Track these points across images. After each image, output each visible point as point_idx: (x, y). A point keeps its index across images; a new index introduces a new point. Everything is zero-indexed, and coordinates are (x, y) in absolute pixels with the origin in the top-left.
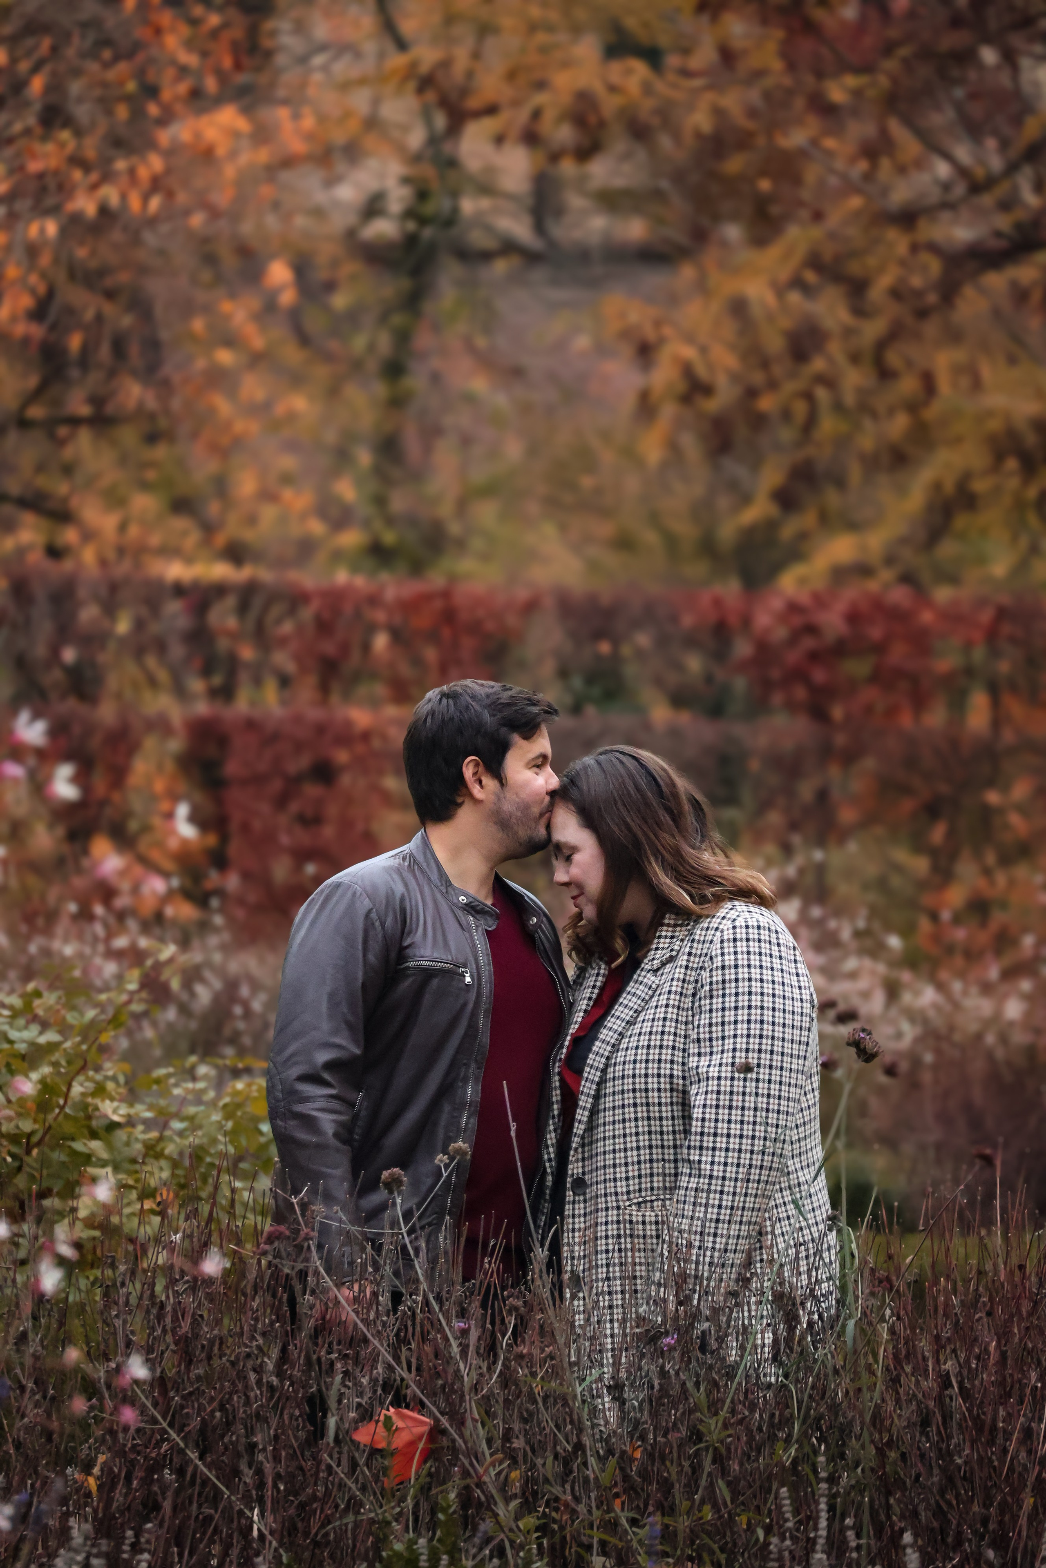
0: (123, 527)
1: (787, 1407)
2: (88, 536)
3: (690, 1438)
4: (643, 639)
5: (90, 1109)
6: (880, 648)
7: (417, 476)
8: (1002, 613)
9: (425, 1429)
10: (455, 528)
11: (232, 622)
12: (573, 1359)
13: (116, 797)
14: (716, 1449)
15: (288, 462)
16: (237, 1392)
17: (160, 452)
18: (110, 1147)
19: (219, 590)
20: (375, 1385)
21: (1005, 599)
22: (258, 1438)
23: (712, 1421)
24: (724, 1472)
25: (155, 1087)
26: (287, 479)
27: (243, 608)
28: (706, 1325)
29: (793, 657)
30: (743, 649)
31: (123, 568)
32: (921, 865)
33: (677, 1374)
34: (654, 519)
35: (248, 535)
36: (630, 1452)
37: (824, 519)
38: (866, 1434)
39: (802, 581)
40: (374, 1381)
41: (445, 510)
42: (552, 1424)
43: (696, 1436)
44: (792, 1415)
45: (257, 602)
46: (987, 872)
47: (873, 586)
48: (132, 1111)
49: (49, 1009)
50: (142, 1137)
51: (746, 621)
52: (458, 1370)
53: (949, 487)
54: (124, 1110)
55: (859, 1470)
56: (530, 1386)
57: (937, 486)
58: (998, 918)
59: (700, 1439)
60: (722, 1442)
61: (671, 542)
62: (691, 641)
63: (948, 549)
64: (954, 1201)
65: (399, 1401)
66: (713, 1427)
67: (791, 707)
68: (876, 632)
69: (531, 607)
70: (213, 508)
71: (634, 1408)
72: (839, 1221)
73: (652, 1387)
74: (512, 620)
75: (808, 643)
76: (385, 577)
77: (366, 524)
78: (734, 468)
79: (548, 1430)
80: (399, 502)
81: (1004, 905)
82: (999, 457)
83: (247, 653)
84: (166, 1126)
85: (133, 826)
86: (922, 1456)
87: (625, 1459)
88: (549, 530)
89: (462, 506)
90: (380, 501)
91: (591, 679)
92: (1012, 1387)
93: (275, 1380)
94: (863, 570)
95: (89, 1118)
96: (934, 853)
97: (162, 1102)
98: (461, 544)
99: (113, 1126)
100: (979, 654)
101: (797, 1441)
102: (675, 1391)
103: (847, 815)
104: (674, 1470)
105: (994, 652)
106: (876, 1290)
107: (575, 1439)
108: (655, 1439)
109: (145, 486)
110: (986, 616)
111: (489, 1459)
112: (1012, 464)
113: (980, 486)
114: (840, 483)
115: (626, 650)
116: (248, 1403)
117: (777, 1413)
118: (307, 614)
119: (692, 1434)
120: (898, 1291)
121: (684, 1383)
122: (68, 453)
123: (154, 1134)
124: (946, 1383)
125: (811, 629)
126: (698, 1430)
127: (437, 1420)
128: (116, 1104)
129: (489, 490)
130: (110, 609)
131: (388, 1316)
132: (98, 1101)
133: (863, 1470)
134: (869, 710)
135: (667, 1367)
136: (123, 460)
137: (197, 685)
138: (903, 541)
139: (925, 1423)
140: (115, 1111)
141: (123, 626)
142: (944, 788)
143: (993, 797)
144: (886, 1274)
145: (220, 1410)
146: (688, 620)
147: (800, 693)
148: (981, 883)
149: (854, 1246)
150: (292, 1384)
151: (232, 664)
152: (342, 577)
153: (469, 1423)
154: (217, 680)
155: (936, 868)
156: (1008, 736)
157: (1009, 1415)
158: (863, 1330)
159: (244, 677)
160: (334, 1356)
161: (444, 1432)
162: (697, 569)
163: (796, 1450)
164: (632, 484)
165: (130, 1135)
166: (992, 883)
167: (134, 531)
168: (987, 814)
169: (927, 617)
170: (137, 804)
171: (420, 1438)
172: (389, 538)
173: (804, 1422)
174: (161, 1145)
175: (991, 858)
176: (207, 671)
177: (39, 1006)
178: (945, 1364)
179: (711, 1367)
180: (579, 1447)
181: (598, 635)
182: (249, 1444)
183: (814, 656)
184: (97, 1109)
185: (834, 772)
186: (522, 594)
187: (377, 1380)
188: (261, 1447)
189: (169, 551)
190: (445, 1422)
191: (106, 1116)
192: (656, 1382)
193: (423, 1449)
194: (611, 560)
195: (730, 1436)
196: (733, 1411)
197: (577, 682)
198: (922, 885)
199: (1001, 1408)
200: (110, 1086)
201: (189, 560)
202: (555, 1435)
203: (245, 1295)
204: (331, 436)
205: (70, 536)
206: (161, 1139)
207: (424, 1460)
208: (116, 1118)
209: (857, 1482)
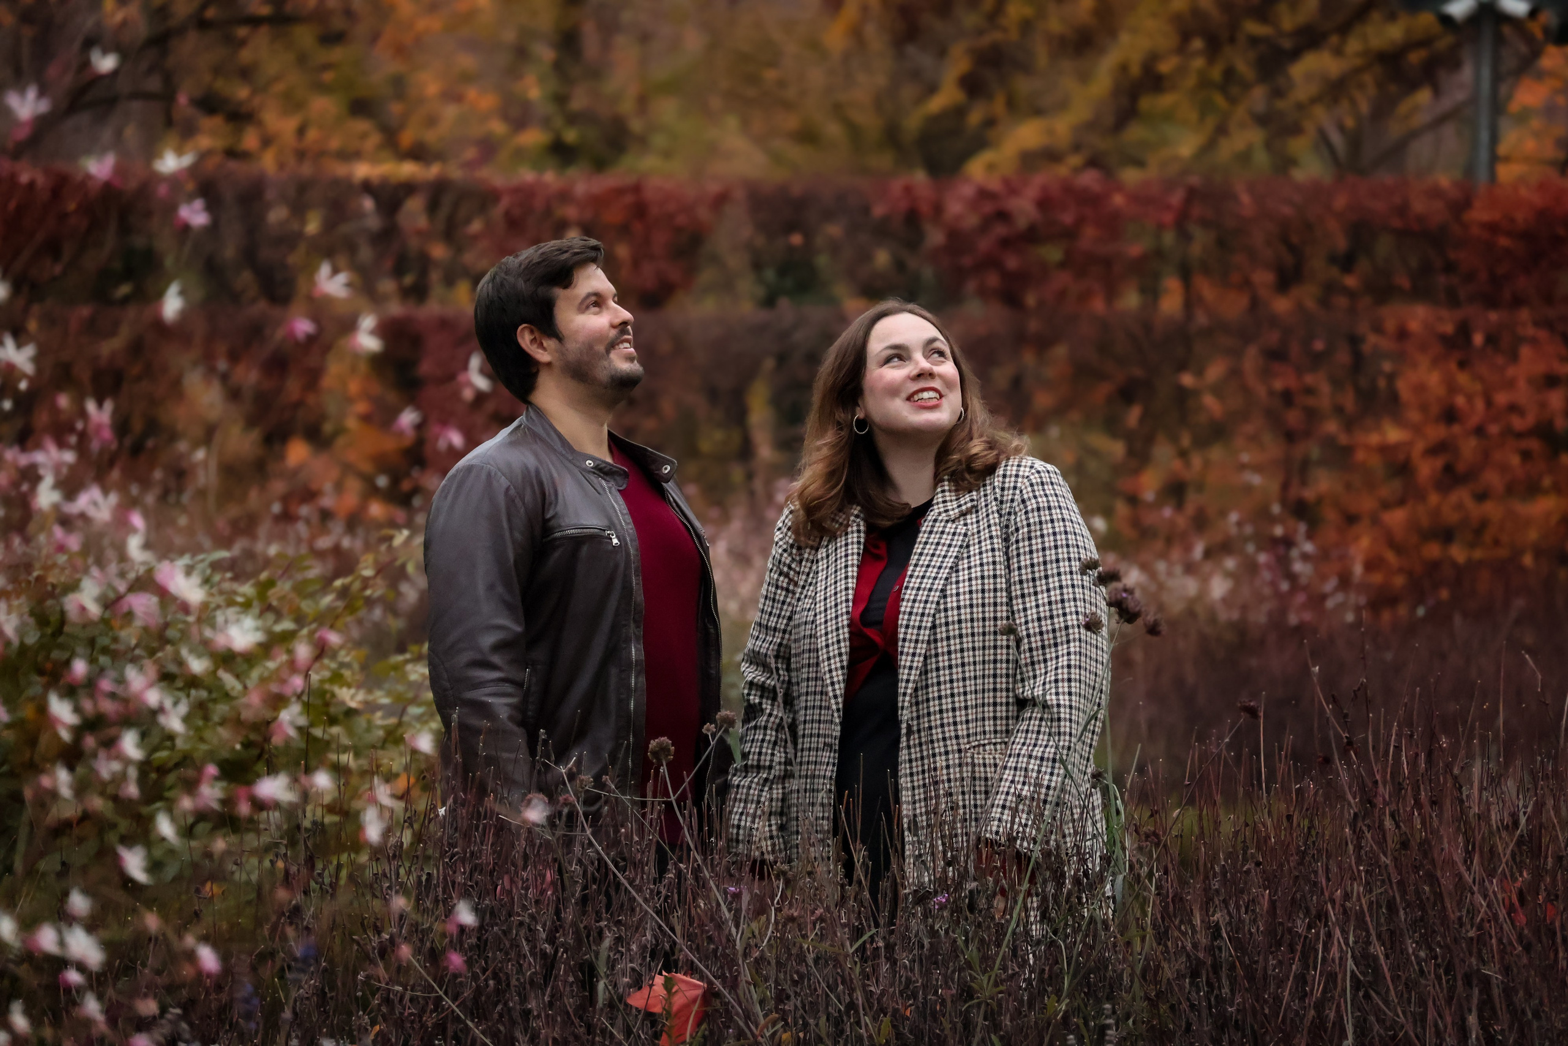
0: (301, 131)
1: (1057, 962)
2: (267, 141)
3: (961, 995)
4: (834, 230)
5: (328, 696)
6: (1070, 234)
7: (596, 73)
8: (1192, 194)
9: (699, 992)
10: (636, 125)
11: (422, 222)
12: (844, 921)
13: (311, 399)
14: (988, 1004)
15: (467, 61)
16: (509, 960)
17: (337, 54)
18: (350, 733)
19: (409, 188)
20: (644, 952)
21: (1194, 180)
22: (532, 1005)
23: (985, 979)
24: (996, 1027)
25: (392, 673)
26: (467, 78)
27: (433, 207)
28: (974, 885)
29: (984, 244)
30: (935, 237)
31: (306, 170)
32: (1117, 449)
33: (947, 932)
34: (838, 110)
35: (431, 137)
36: (902, 1011)
37: (1012, 104)
38: (1136, 985)
39: (991, 167)
40: (643, 948)
41: (627, 106)
42: (824, 985)
43: (966, 992)
44: (1062, 969)
45: (447, 201)
46: (1183, 454)
47: (1062, 171)
48: (370, 698)
49: (282, 599)
50: (379, 722)
51: (938, 209)
52: (730, 934)
53: (1135, 70)
54: (361, 696)
55: (1130, 1022)
56: (801, 947)
57: (1124, 68)
58: (1193, 501)
59: (972, 998)
60: (992, 998)
61: (854, 131)
62: (882, 231)
63: (1135, 132)
64: (1219, 755)
65: (670, 965)
66: (985, 984)
67: (983, 293)
68: (1067, 218)
69: (721, 200)
70: (395, 108)
71: (906, 967)
72: (1105, 778)
73: (923, 946)
74: (703, 214)
75: (1000, 230)
76: (573, 172)
77: (546, 123)
78: (919, 57)
79: (820, 992)
80: (579, 101)
81: (1200, 487)
82: (1185, 37)
83: (439, 251)
84: (403, 711)
85: (328, 428)
86: (1192, 1006)
87: (897, 1018)
88: (732, 122)
89: (643, 101)
90: (560, 100)
91: (783, 270)
92: (1282, 936)
93: (548, 948)
94: (1050, 155)
95: (327, 704)
96: (1129, 437)
97: (400, 688)
98: (642, 141)
99: (350, 713)
100: (1169, 238)
101: (1068, 996)
102: (946, 946)
103: (1043, 400)
104: (947, 1026)
105: (1184, 236)
106: (1144, 844)
107: (848, 999)
108: (925, 998)
109: (323, 88)
110: (1176, 198)
111: (762, 1021)
112: (1197, 44)
113: (1165, 67)
114: (1026, 68)
115: (819, 241)
116: (520, 970)
117: (1047, 968)
118: (498, 211)
119: (963, 991)
120: (1165, 846)
121: (955, 941)
122: (246, 55)
123: (393, 721)
124: (1216, 933)
125: (1003, 216)
126: (970, 987)
127: (710, 983)
128: (353, 691)
129: (669, 87)
130: (299, 209)
131: (655, 884)
132: (336, 689)
133: (1134, 1022)
134: (1062, 295)
135: (937, 927)
136: (302, 60)
137: (387, 285)
138: (1091, 126)
139: (1195, 974)
140: (352, 697)
141: (313, 226)
142: (1138, 372)
143: (1187, 380)
144: (1152, 829)
145: (494, 979)
146: (879, 210)
147: (993, 280)
148: (1177, 465)
149: (1119, 802)
150: (566, 951)
151: (424, 263)
152: (527, 175)
153: (743, 985)
154: (409, 280)
155: (1131, 452)
156: (1201, 319)
157: (1280, 963)
158: (1131, 886)
159: (435, 276)
160: (603, 923)
161: (718, 995)
162: (883, 161)
163: (1067, 1005)
164: (816, 77)
165: (369, 722)
166: (1188, 464)
167: (312, 134)
168: (1183, 396)
169: (1118, 200)
170: (332, 407)
171: (694, 1001)
172: (571, 136)
173: (1074, 976)
174: (400, 731)
175: (1186, 441)
176: (398, 271)
177: (273, 596)
178: (1213, 916)
179: (979, 925)
180: (852, 1006)
181: (791, 227)
182: (524, 1010)
183: (1006, 243)
184: (333, 695)
185: (1029, 358)
186: (714, 188)
187: (646, 947)
188: (535, 1013)
189: (349, 155)
190: (718, 984)
191: (343, 703)
192: (926, 942)
193: (697, 1012)
194: (796, 153)
195: (1001, 992)
196: (1004, 968)
197: (770, 274)
198: (1117, 470)
199: (1271, 957)
200: (347, 673)
201: (374, 160)
202: (827, 995)
203: (514, 864)
204: (509, 36)
205: (250, 140)
206: (400, 724)
207: (698, 1024)
208: (353, 704)
209: (1128, 1034)
